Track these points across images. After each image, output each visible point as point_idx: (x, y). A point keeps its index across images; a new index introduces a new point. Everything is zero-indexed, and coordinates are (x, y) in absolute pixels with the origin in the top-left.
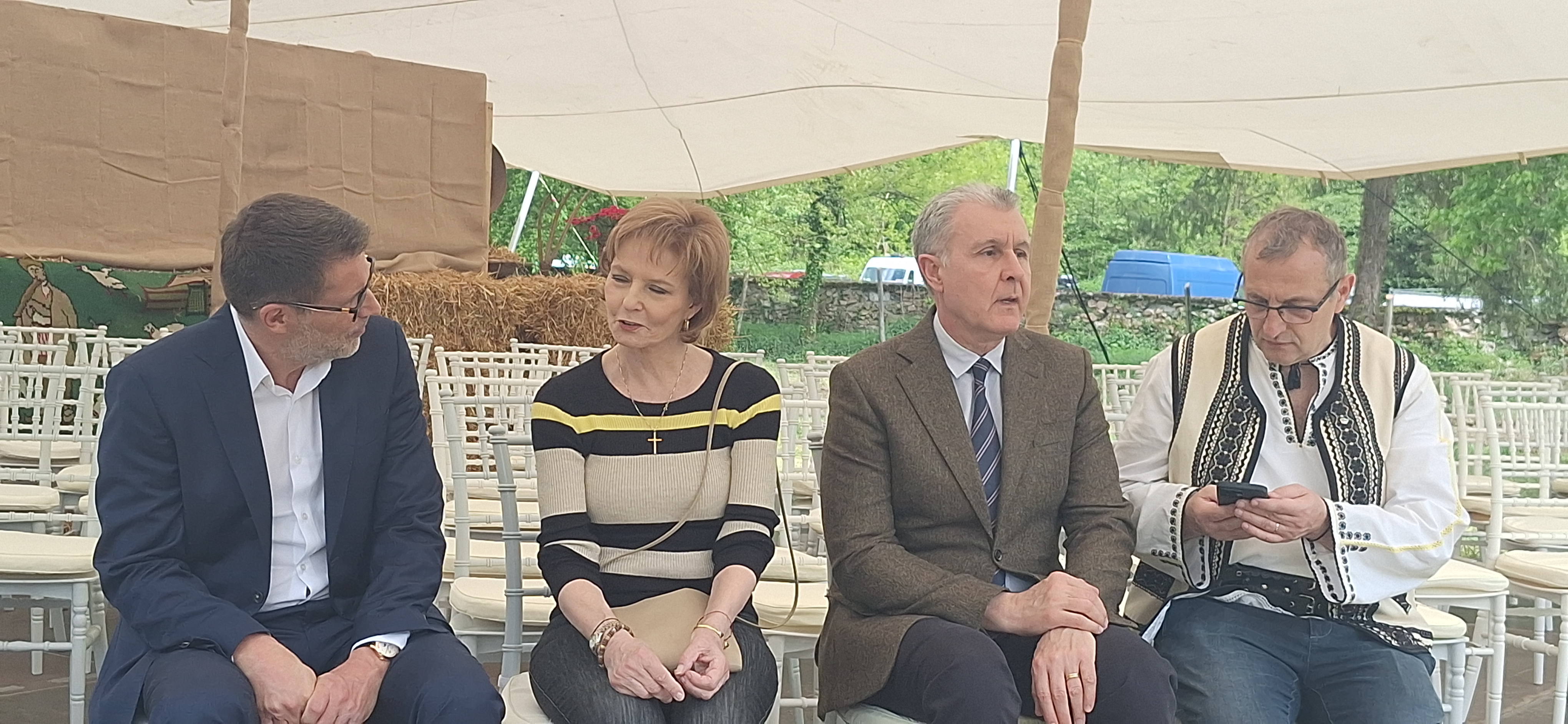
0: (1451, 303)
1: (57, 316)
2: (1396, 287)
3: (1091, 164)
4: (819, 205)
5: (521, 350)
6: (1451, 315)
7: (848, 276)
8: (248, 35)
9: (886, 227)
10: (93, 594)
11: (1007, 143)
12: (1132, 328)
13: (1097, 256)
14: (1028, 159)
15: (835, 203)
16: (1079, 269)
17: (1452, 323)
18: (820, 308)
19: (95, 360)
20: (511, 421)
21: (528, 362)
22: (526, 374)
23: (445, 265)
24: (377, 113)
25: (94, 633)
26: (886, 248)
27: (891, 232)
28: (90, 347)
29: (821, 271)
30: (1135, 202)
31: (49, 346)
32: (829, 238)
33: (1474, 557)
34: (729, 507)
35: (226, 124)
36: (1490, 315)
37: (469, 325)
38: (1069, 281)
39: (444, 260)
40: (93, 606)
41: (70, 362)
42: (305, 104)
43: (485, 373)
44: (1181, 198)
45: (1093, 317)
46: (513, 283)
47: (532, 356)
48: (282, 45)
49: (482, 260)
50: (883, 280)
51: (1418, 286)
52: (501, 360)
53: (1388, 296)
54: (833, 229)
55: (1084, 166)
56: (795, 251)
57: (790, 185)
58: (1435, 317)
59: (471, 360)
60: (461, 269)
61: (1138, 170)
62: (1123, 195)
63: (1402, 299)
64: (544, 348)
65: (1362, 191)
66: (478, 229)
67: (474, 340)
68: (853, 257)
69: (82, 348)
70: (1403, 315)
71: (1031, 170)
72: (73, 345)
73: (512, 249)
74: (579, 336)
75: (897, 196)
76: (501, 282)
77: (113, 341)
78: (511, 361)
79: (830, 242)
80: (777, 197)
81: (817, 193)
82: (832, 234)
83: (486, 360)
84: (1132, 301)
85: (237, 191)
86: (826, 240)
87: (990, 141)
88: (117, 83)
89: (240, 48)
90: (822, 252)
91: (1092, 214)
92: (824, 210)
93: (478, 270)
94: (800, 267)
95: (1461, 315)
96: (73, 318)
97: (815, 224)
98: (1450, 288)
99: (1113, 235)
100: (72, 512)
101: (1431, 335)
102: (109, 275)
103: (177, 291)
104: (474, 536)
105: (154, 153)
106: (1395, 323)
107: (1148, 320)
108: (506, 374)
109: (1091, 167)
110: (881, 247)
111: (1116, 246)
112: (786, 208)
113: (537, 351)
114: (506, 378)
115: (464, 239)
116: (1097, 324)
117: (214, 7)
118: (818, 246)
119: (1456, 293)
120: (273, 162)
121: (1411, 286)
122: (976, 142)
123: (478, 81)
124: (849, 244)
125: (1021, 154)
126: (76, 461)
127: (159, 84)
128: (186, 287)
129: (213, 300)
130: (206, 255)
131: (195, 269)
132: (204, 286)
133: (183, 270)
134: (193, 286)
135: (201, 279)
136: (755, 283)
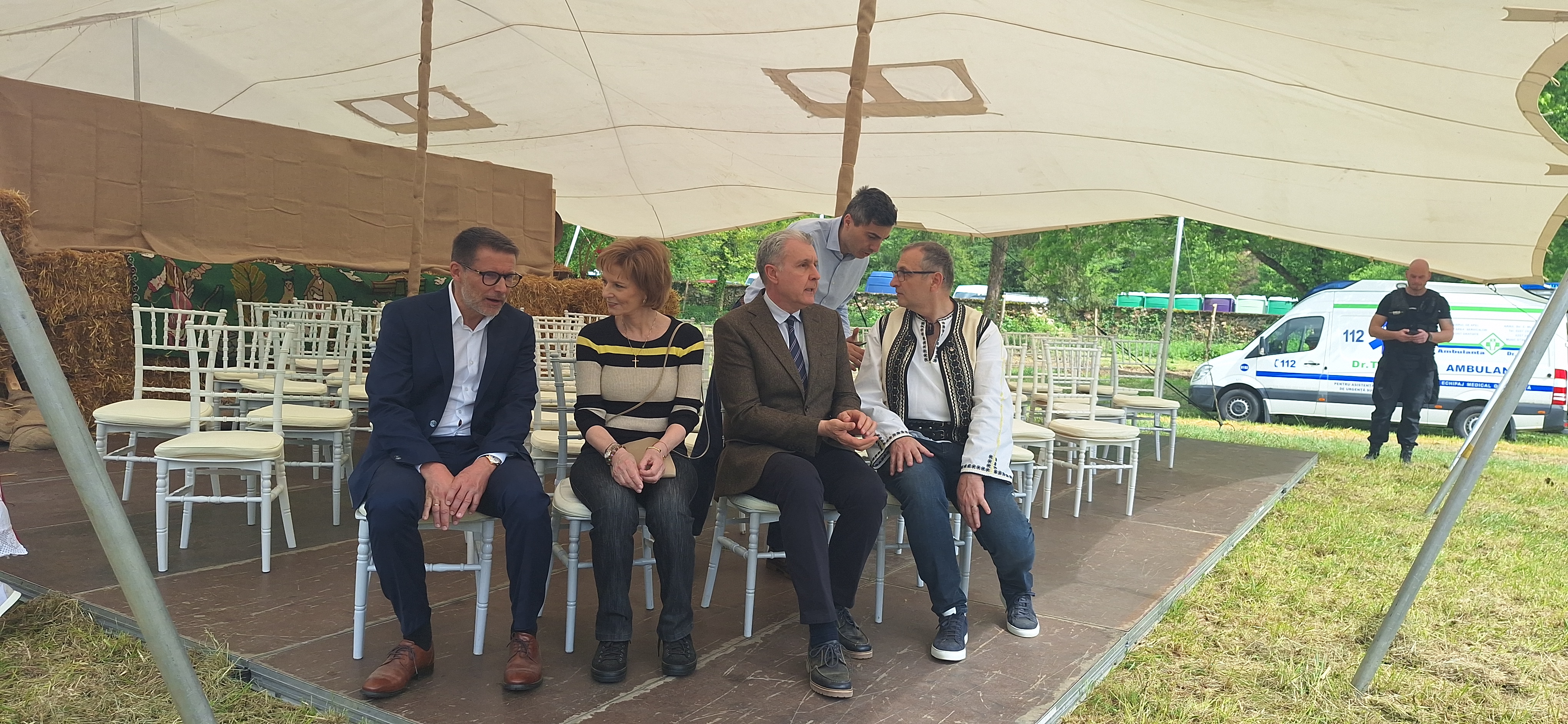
0: (1034, 300)
1: (327, 296)
2: (1007, 292)
4: (724, 247)
5: (570, 316)
6: (1033, 305)
7: (736, 283)
8: (427, 151)
10: (345, 438)
15: (732, 245)
17: (1034, 310)
18: (724, 299)
19: (346, 318)
20: (564, 352)
21: (573, 322)
22: (572, 328)
23: (531, 272)
24: (494, 194)
25: (345, 458)
28: (344, 311)
29: (725, 280)
31: (322, 310)
32: (729, 263)
33: (1040, 423)
34: (676, 398)
35: (415, 197)
36: (1050, 306)
37: (543, 303)
39: (530, 270)
40: (345, 444)
41: (333, 318)
42: (456, 188)
43: (550, 327)
45: (860, 304)
46: (566, 283)
47: (576, 319)
48: (445, 157)
49: (551, 270)
51: (1018, 291)
52: (560, 321)
53: (1003, 296)
54: (732, 259)
56: (712, 269)
57: (709, 235)
58: (1026, 307)
59: (544, 321)
60: (539, 274)
63: (1010, 297)
64: (582, 316)
65: (991, 244)
66: (548, 254)
67: (546, 310)
68: (741, 271)
69: (339, 312)
70: (1010, 306)
72: (335, 310)
73: (566, 265)
74: (600, 310)
76: (560, 282)
77: (355, 308)
78: (564, 321)
79: (730, 265)
80: (703, 241)
81: (723, 240)
82: (731, 261)
83: (552, 321)
84: (880, 297)
85: (421, 232)
88: (358, 174)
89: (422, 158)
90: (726, 270)
92: (726, 249)
93: (548, 275)
94: (715, 278)
95: (1038, 306)
96: (335, 296)
97: (722, 256)
98: (1032, 293)
100: (334, 396)
101: (1024, 315)
102: (354, 274)
103: (390, 283)
104: (543, 410)
105: (377, 212)
106: (1006, 309)
108: (562, 328)
112: (708, 247)
113: (578, 317)
114: (562, 330)
115: (541, 259)
116: (862, 308)
117: (410, 137)
118: (724, 267)
119: (1036, 295)
120: (441, 218)
121: (1014, 291)
123: (548, 178)
124: (739, 266)
126: (336, 370)
127: (380, 176)
128: (395, 281)
129: (409, 288)
130: (405, 265)
131: (399, 272)
132: (404, 281)
133: (393, 272)
134: (398, 281)
135: (402, 277)
136: (692, 285)
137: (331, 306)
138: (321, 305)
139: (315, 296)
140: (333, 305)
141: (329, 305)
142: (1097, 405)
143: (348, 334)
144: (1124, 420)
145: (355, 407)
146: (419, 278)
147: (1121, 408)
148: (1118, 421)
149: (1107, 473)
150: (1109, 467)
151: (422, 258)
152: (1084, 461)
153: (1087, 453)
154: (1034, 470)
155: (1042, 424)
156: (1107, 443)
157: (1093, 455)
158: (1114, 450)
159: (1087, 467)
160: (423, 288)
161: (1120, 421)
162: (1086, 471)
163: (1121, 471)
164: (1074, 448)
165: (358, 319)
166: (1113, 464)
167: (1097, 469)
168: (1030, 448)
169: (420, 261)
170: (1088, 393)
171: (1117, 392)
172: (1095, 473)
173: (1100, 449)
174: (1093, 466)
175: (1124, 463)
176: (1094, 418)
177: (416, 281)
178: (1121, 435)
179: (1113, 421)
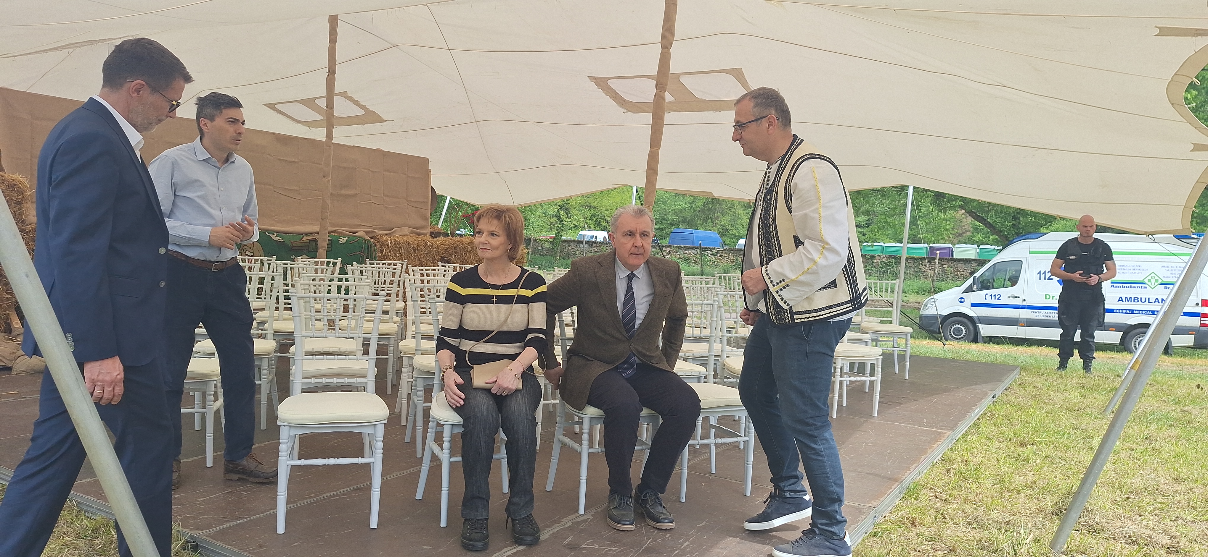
1: (256, 252)
3: (664, 195)
4: (560, 211)
5: (443, 266)
7: (572, 238)
8: (333, 142)
9: (586, 219)
10: (270, 362)
11: (632, 187)
13: (667, 231)
14: (640, 193)
15: (566, 209)
16: (660, 236)
18: (561, 250)
19: (271, 270)
20: (438, 294)
21: (445, 271)
22: (444, 276)
23: (412, 232)
24: (385, 173)
25: (270, 377)
26: (586, 227)
27: (588, 221)
28: (269, 264)
29: (561, 236)
30: (681, 210)
31: (253, 264)
34: (528, 328)
35: (324, 177)
37: (422, 256)
39: (412, 231)
40: (270, 367)
41: (261, 271)
42: (356, 169)
43: (428, 275)
44: (698, 209)
45: (665, 254)
46: (440, 240)
47: (447, 268)
48: (347, 146)
49: (427, 231)
50: (585, 239)
52: (435, 270)
54: (566, 220)
55: (662, 196)
56: (551, 228)
57: (549, 203)
59: (423, 270)
60: (419, 234)
61: (682, 198)
62: (677, 207)
64: (452, 266)
66: (426, 219)
67: (424, 262)
68: (574, 230)
69: (266, 265)
71: (641, 198)
72: (262, 264)
73: (439, 226)
74: (466, 261)
75: (590, 207)
76: (435, 240)
77: (278, 262)
78: (438, 270)
79: (565, 224)
80: (544, 207)
81: (559, 206)
82: (565, 222)
83: (429, 270)
84: (680, 248)
85: (329, 203)
86: (563, 224)
87: (625, 186)
88: (280, 160)
89: (330, 146)
90: (562, 228)
91: (664, 215)
92: (562, 213)
93: (425, 235)
94: (553, 234)
96: (262, 254)
97: (559, 218)
99: (673, 223)
100: (262, 330)
102: (277, 236)
103: (304, 243)
104: (422, 339)
105: (295, 188)
107: (685, 255)
108: (436, 275)
109: (664, 197)
110: (585, 226)
111: (674, 227)
112: (547, 211)
113: (449, 267)
114: (436, 277)
115: (420, 222)
117: (319, 131)
118: (560, 226)
120: (343, 192)
122: (621, 187)
123: (425, 161)
124: (572, 226)
125: (637, 192)
126: (264, 309)
127: (296, 160)
128: (308, 241)
129: (319, 246)
130: (316, 228)
131: (311, 234)
132: (315, 241)
133: (307, 234)
134: (311, 241)
135: (314, 238)
136: (535, 240)
137: (259, 260)
138: (252, 259)
139: (247, 253)
140: (261, 260)
141: (258, 260)
143: (273, 282)
144: (870, 342)
145: (278, 338)
146: (326, 237)
147: (867, 333)
148: (865, 343)
149: (857, 383)
150: (859, 379)
151: (329, 223)
152: (839, 374)
153: (841, 368)
156: (857, 361)
157: (846, 369)
158: (862, 366)
159: (842, 379)
160: (330, 246)
161: (866, 343)
162: (841, 383)
163: (868, 382)
165: (281, 271)
166: (862, 376)
167: (849, 381)
169: (328, 225)
171: (864, 320)
172: (848, 384)
173: (852, 365)
174: (846, 379)
175: (870, 376)
177: (325, 241)
178: (868, 354)
179: (862, 343)
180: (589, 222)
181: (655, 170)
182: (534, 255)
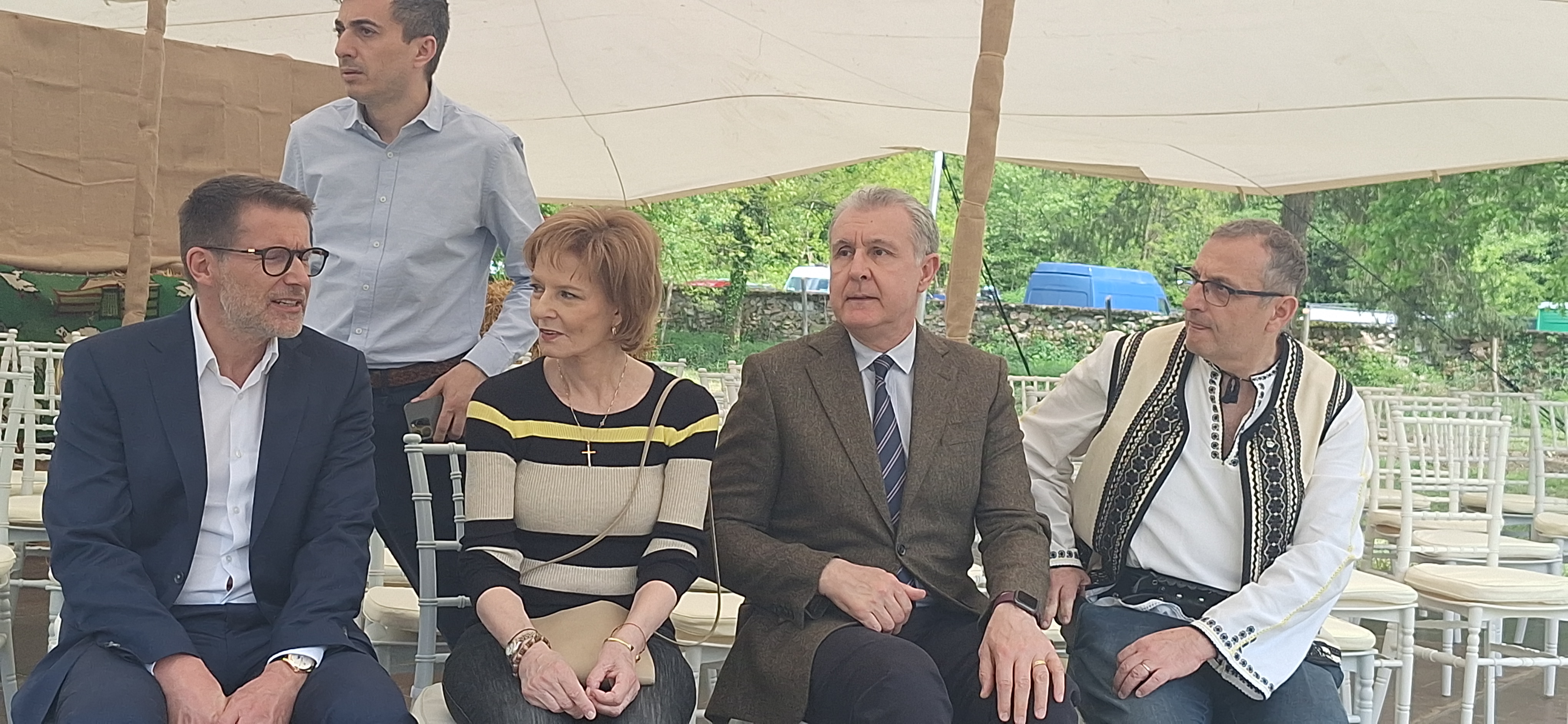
0: (1366, 318)
2: (1312, 301)
3: (1015, 176)
4: (743, 216)
6: (1366, 329)
7: (773, 286)
8: (165, 36)
9: (811, 236)
11: (931, 154)
12: (1054, 339)
13: (1020, 268)
14: (952, 170)
15: (759, 212)
16: (1002, 281)
17: (1367, 337)
18: (744, 318)
26: (811, 258)
27: (816, 242)
29: (745, 280)
30: (1059, 214)
32: (753, 247)
34: (657, 525)
35: (142, 126)
36: (1404, 330)
38: (990, 292)
42: (222, 106)
44: (1103, 211)
45: (1015, 328)
48: (201, 47)
50: (807, 290)
51: (1334, 300)
53: (1305, 311)
54: (757, 238)
55: (1008, 178)
56: (719, 259)
57: (714, 193)
58: (1350, 331)
61: (1060, 184)
62: (1046, 207)
63: (1318, 313)
65: (1280, 206)
68: (778, 266)
70: (1319, 329)
71: (954, 182)
75: (822, 207)
79: (755, 251)
80: (703, 206)
81: (741, 203)
82: (757, 243)
84: (1054, 313)
85: (150, 193)
86: (750, 249)
87: (915, 152)
88: (30, 82)
89: (156, 49)
90: (747, 261)
91: (1015, 226)
92: (748, 221)
94: (725, 276)
95: (1375, 330)
97: (740, 232)
98: (1365, 303)
99: (1036, 247)
101: (1346, 349)
102: (21, 277)
103: (90, 295)
105: (67, 155)
106: (1311, 338)
107: (1069, 332)
109: (1014, 180)
110: (806, 256)
111: (1038, 258)
112: (711, 216)
116: (1019, 336)
117: (132, 9)
118: (742, 254)
119: (1372, 308)
120: (188, 164)
121: (1327, 301)
122: (902, 154)
124: (773, 254)
125: (944, 166)
127: (73, 85)
128: (99, 291)
129: (127, 303)
130: (120, 259)
131: (107, 272)
132: (118, 290)
133: (96, 273)
134: (106, 290)
135: (115, 283)
136: (677, 291)
142: (1503, 534)
143: (8, 395)
144: (1558, 567)
145: (19, 541)
146: (146, 282)
147: (1551, 540)
148: (1545, 568)
149: (1525, 674)
150: (1529, 662)
151: (154, 244)
152: (1477, 649)
153: (1483, 634)
154: (1376, 669)
155: (1388, 572)
156: (1524, 614)
157: (1496, 637)
158: (1537, 627)
159: (1483, 661)
160: (154, 304)
161: (1550, 568)
162: (1482, 671)
163: (1553, 671)
164: (1455, 622)
165: (29, 366)
166: (1535, 655)
167: (1504, 667)
168: (1365, 624)
169: (149, 251)
170: (1483, 510)
171: (1542, 507)
172: (1500, 674)
173: (1510, 626)
174: (1496, 662)
175: (1559, 654)
176: (1497, 562)
177: (142, 290)
178: (1554, 597)
179: (1537, 568)
180: (817, 244)
181: (991, 110)
182: (673, 331)
